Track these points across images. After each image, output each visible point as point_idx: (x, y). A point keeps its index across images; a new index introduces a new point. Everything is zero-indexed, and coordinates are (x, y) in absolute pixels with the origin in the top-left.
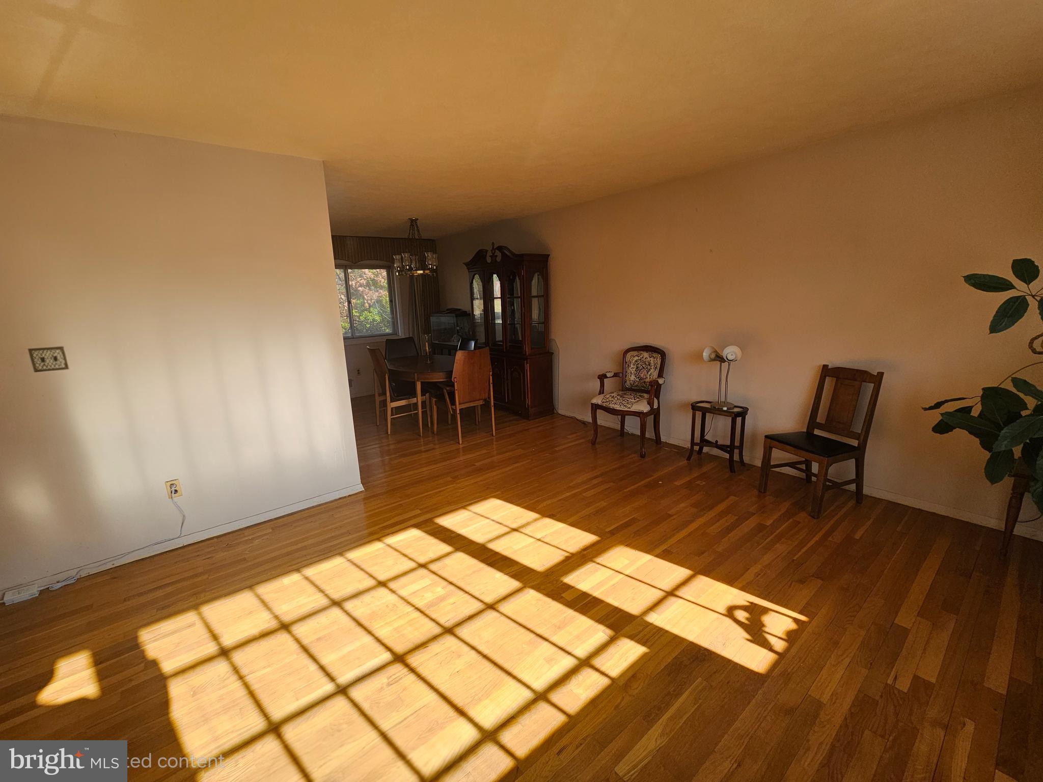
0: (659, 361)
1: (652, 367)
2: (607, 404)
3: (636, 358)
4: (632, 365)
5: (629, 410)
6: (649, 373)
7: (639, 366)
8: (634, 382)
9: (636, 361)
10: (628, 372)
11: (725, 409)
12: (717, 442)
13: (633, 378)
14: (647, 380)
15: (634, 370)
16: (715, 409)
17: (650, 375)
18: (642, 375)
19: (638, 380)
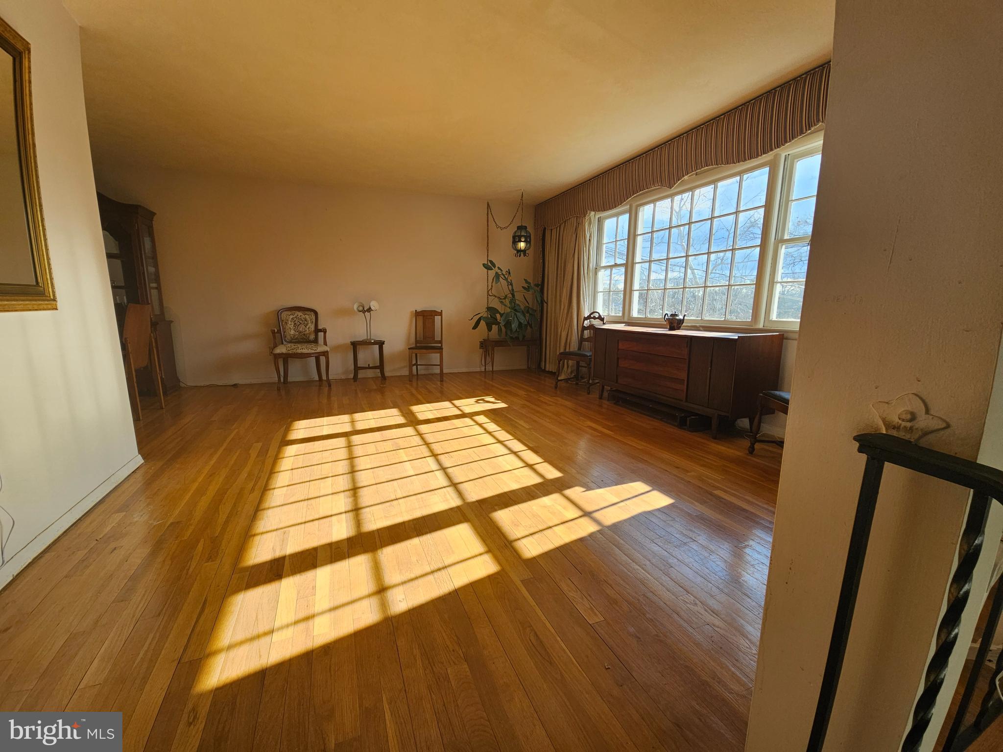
0: (314, 317)
1: (309, 322)
2: (294, 351)
3: (291, 317)
4: (289, 322)
5: (316, 351)
6: (307, 327)
7: (296, 322)
8: (294, 335)
9: (293, 319)
10: (287, 327)
11: (373, 341)
12: (369, 365)
13: (292, 332)
14: (306, 333)
15: (293, 326)
16: (366, 343)
17: (308, 328)
18: (301, 329)
19: (297, 333)
